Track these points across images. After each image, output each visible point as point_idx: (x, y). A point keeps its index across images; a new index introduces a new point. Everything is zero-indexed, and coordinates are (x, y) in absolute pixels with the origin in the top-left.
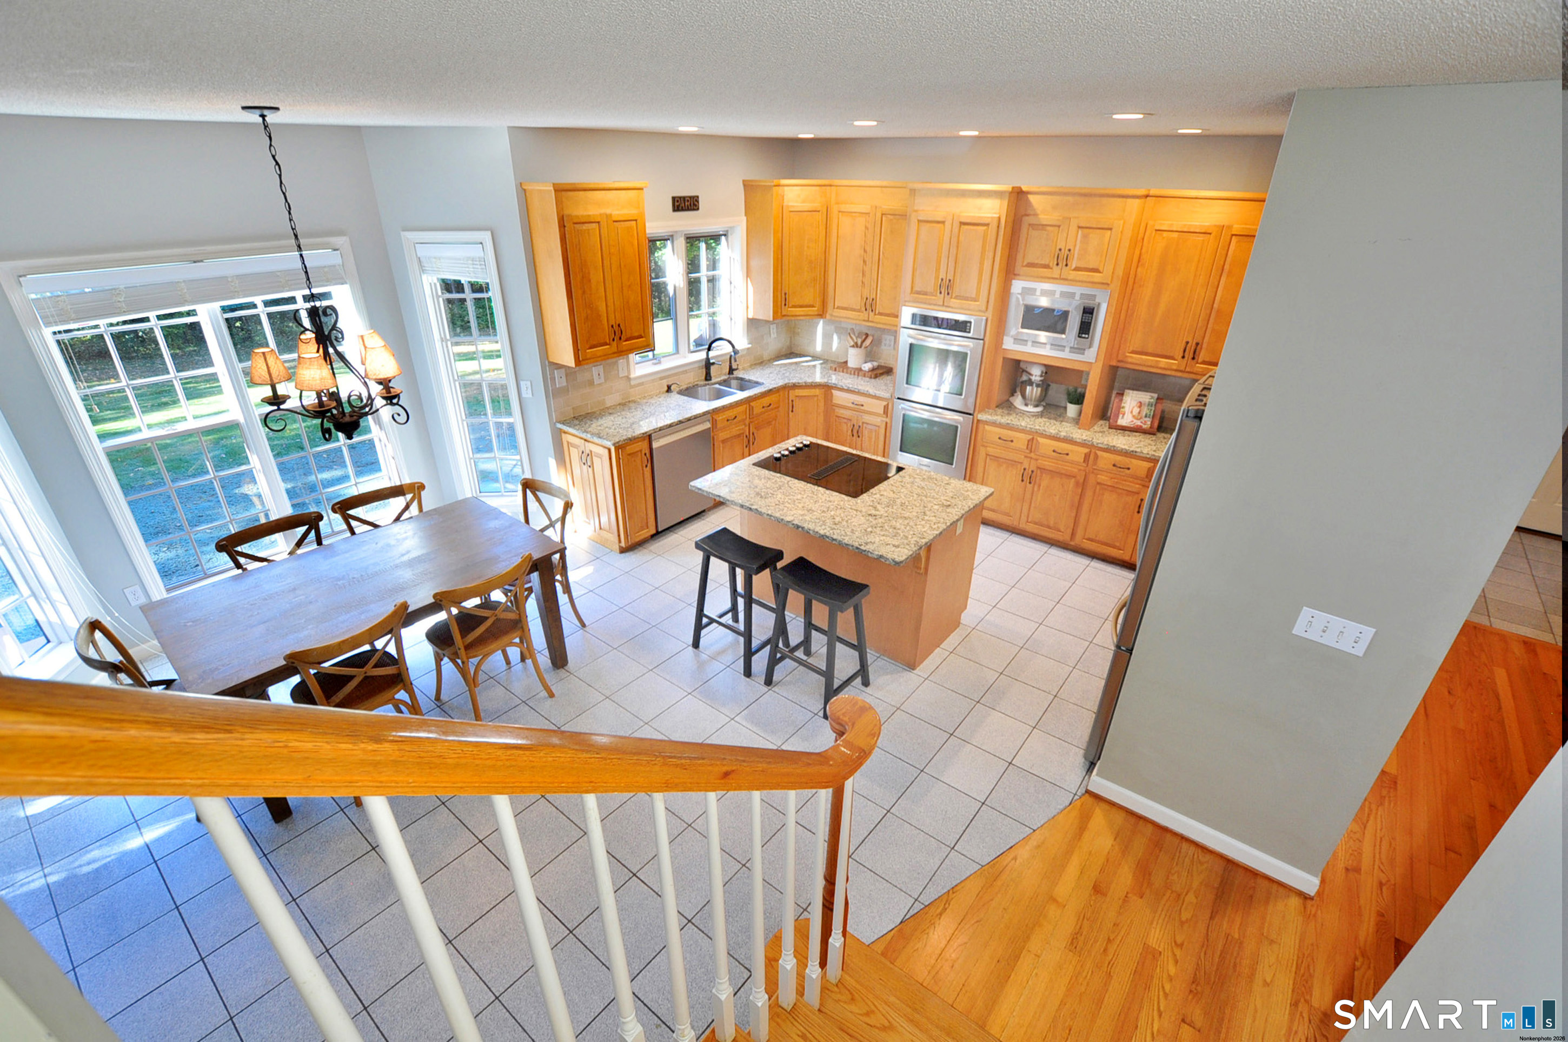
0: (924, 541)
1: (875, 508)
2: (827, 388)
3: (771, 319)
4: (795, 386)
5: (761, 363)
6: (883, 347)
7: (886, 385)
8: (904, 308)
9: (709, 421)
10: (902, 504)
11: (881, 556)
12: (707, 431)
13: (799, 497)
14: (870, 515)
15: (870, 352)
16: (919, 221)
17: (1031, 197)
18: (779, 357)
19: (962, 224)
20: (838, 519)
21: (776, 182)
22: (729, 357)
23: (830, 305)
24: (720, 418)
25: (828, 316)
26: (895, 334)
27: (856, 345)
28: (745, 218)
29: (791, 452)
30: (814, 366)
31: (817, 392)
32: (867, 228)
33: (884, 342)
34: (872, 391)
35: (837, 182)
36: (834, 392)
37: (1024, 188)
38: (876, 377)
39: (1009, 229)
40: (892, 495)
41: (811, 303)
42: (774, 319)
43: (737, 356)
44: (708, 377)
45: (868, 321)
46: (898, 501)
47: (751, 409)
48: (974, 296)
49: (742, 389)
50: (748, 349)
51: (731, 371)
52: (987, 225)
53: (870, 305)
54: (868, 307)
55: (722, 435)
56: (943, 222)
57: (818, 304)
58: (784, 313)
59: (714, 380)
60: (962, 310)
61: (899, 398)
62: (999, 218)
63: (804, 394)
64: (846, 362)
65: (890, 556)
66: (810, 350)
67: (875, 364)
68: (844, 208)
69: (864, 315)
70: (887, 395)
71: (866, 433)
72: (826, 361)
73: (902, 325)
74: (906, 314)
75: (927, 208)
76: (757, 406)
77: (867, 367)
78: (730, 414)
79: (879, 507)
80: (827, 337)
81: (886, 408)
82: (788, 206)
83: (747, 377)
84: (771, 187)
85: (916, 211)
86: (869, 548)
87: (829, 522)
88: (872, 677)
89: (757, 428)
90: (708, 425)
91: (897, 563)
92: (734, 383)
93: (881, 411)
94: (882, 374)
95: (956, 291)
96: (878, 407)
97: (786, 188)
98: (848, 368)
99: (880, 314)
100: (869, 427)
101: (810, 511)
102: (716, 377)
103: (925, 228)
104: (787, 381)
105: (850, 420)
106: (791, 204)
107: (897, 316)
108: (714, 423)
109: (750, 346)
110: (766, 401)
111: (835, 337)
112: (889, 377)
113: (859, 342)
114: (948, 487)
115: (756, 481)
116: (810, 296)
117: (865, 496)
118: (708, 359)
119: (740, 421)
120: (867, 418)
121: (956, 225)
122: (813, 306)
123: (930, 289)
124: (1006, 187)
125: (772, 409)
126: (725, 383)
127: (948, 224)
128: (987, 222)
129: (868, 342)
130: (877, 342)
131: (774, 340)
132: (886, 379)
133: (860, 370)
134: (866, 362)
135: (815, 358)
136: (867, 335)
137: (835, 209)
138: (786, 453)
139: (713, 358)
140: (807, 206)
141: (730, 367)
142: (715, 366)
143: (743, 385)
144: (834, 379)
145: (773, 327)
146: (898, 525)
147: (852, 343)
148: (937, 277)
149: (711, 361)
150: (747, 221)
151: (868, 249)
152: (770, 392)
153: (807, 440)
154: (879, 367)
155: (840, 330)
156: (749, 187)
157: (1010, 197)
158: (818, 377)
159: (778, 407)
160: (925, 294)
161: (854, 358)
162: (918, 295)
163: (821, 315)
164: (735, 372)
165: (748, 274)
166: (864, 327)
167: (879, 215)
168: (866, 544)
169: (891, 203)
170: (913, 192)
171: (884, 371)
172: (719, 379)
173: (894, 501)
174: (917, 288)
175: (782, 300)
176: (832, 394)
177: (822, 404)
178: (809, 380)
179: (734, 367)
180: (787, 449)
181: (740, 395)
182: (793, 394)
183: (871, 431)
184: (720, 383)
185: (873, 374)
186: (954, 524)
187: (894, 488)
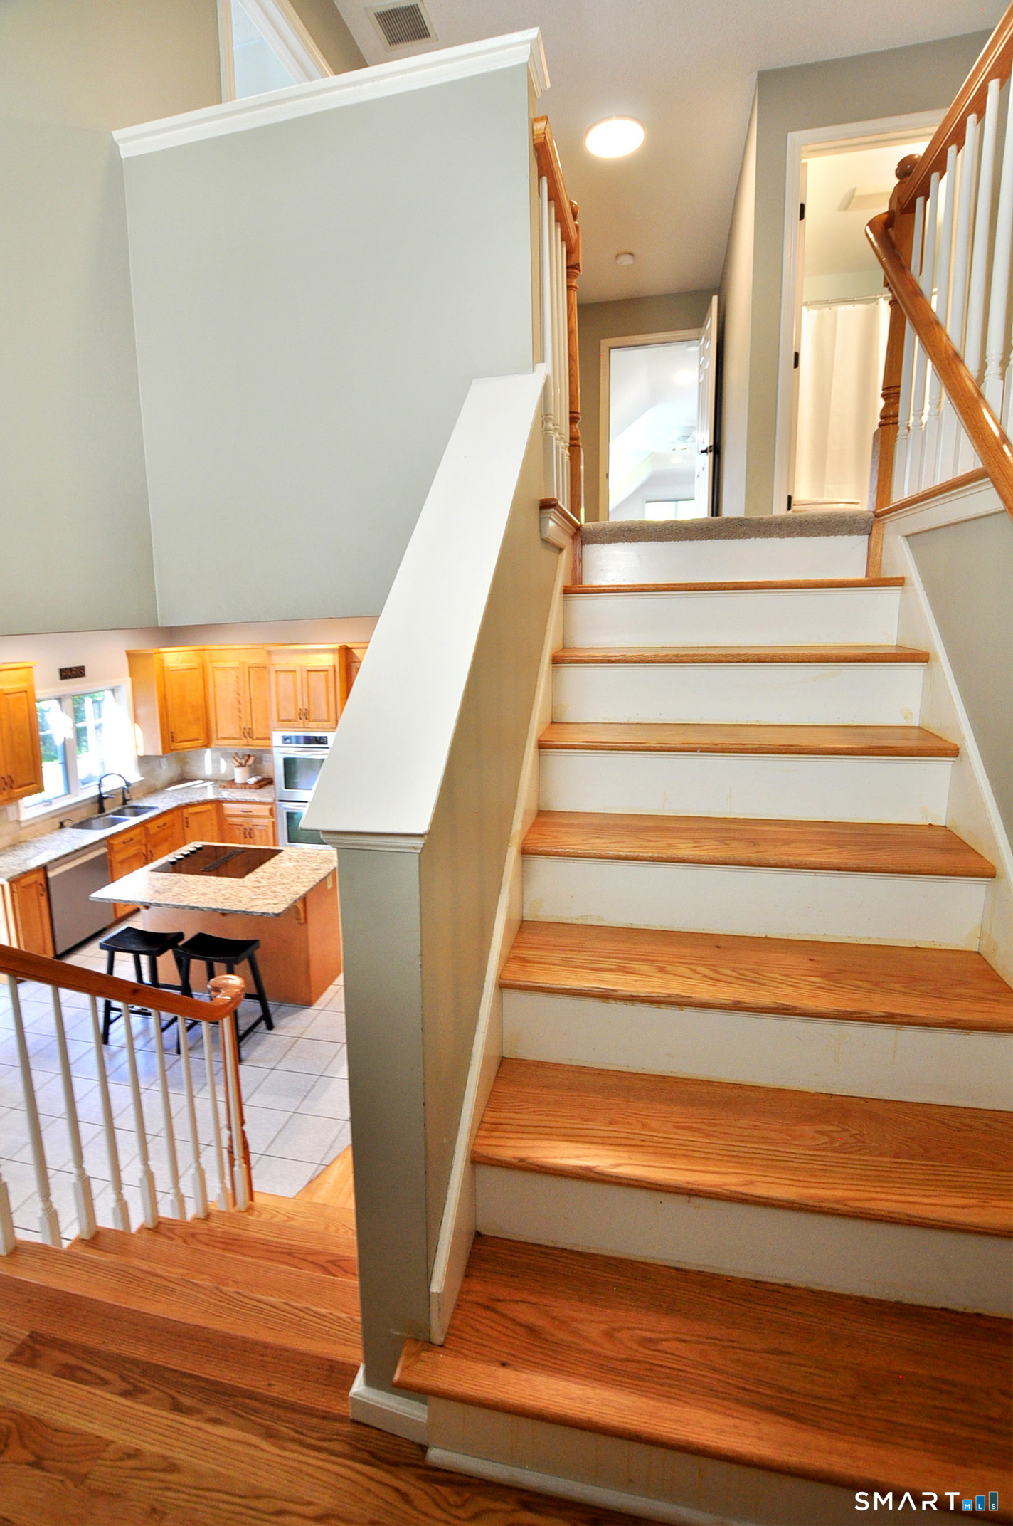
0: (298, 896)
1: (259, 882)
2: (218, 803)
3: (161, 754)
4: (188, 805)
5: (153, 791)
6: (265, 764)
7: (270, 792)
8: (274, 732)
9: (105, 846)
10: (282, 875)
11: (264, 913)
12: (103, 856)
13: (193, 886)
14: (255, 887)
15: (255, 768)
16: (277, 671)
17: (355, 651)
18: (171, 784)
19: (309, 671)
20: (227, 895)
21: (156, 650)
22: (121, 790)
23: (214, 736)
24: (115, 842)
25: (213, 746)
26: (270, 752)
27: (241, 765)
28: (129, 679)
29: (185, 856)
30: (206, 787)
31: (209, 807)
32: (238, 678)
33: (264, 759)
34: (257, 799)
35: (208, 647)
36: (224, 804)
37: (349, 646)
38: (261, 787)
39: (343, 671)
40: (273, 870)
41: (196, 737)
42: (164, 753)
43: (130, 788)
44: (102, 810)
45: (248, 745)
46: (278, 874)
47: (147, 830)
48: (326, 718)
49: (136, 814)
50: (141, 781)
51: (125, 801)
52: (327, 671)
53: (248, 733)
54: (246, 734)
55: (120, 857)
56: (295, 671)
57: (203, 736)
58: (172, 748)
59: (107, 812)
60: (318, 729)
61: (281, 801)
62: (334, 667)
63: (196, 811)
64: (233, 780)
65: (270, 911)
66: (201, 775)
67: (259, 777)
68: (216, 664)
69: (244, 741)
70: (270, 800)
71: (257, 833)
72: (216, 781)
73: (274, 745)
74: (277, 737)
75: (281, 662)
76: (153, 828)
77: (252, 780)
78: (125, 837)
79: (262, 880)
80: (216, 762)
81: (271, 810)
82: (168, 667)
83: (140, 804)
84: (151, 654)
85: (273, 665)
86: (254, 909)
87: (220, 899)
88: (275, 1021)
89: (155, 846)
90: (104, 850)
91: (277, 915)
92: (127, 811)
93: (267, 813)
94: (266, 785)
95: (312, 716)
96: (265, 810)
97: (165, 654)
98: (236, 784)
99: (257, 739)
100: (259, 828)
101: (204, 894)
102: (109, 809)
103: (281, 676)
104: (179, 802)
105: (241, 825)
106: (171, 665)
107: (269, 739)
108: (110, 847)
109: (143, 778)
110: (161, 821)
111: (222, 761)
112: (272, 786)
113: (243, 762)
114: (318, 856)
115: (155, 883)
116: (195, 731)
117: (251, 876)
118: (101, 794)
119: (136, 843)
120: (256, 821)
121: (305, 674)
122: (198, 739)
123: (292, 717)
124: (336, 646)
125: (168, 828)
126: (120, 812)
127: (298, 673)
128: (326, 668)
129: (251, 761)
130: (259, 760)
131: (166, 770)
132: (270, 788)
133: (246, 784)
134: (251, 777)
135: (206, 780)
136: (249, 756)
137: (209, 666)
138: (181, 857)
139: (105, 793)
140: (185, 665)
141: (124, 798)
142: (109, 800)
143: (137, 811)
144: (225, 794)
145: (164, 760)
146: (277, 890)
147: (237, 764)
148: (296, 709)
149: (104, 796)
150: (132, 680)
151: (241, 692)
152: (164, 813)
153: (199, 844)
154: (263, 779)
155: (226, 755)
156: (131, 655)
157: (339, 654)
158: (210, 794)
159: (173, 826)
160: (289, 721)
161: (240, 775)
162: (285, 722)
163: (207, 745)
164: (128, 802)
165: (136, 719)
166: (246, 750)
167: (246, 668)
168: (251, 907)
169: (257, 659)
170: (269, 652)
171: (266, 782)
172: (113, 811)
173: (275, 874)
174: (282, 718)
175: (169, 738)
176: (222, 807)
177: (214, 817)
178: (201, 799)
179: (127, 798)
180: (182, 855)
181: (134, 821)
182: (186, 812)
183: (261, 831)
184: (113, 814)
185: (257, 786)
186: (324, 880)
187: (275, 866)
